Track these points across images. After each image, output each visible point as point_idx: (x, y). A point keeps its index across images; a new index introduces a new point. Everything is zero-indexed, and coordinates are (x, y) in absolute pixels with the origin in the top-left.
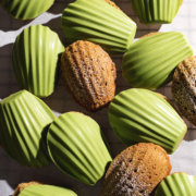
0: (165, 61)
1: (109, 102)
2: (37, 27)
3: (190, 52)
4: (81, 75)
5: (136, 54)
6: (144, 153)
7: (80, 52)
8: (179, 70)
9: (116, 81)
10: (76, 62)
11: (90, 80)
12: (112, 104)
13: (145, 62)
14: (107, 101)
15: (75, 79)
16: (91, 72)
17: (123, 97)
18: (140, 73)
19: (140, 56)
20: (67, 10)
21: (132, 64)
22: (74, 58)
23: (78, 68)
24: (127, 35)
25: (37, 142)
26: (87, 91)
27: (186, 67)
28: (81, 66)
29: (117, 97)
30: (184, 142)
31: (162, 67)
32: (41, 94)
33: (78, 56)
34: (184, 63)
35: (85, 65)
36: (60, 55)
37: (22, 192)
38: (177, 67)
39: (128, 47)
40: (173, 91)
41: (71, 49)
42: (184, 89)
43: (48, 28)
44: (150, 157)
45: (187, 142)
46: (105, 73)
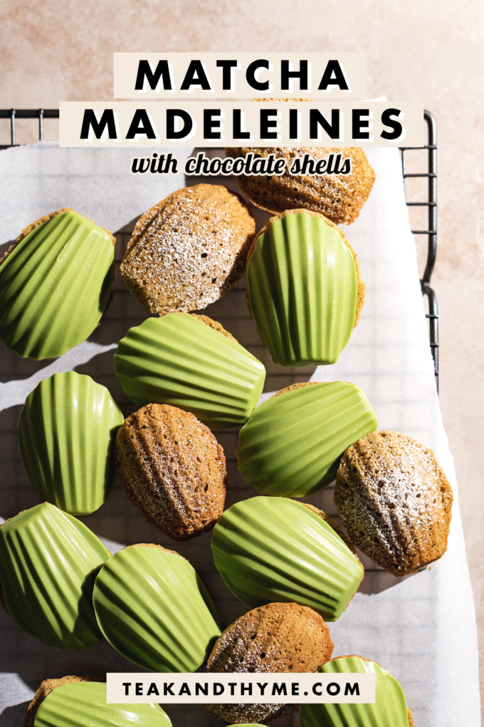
0: (321, 444)
1: (213, 523)
2: (68, 376)
3: (372, 423)
4: (156, 473)
5: (263, 429)
6: (280, 621)
7: (153, 427)
8: (348, 461)
9: (226, 481)
10: (145, 447)
11: (174, 482)
12: (218, 527)
13: (281, 445)
14: (208, 520)
15: (146, 480)
16: (175, 466)
17: (238, 513)
18: (272, 466)
19: (272, 434)
20: (126, 341)
21: (256, 449)
22: (141, 439)
23: (149, 459)
24: (246, 390)
25: (74, 604)
26: (169, 502)
27: (362, 455)
28: (155, 456)
29: (229, 515)
30: (360, 595)
31: (315, 455)
32: (80, 509)
33: (149, 437)
34: (357, 445)
35: (163, 453)
36: (114, 432)
37: (49, 697)
38: (343, 455)
39: (248, 414)
40: (337, 501)
41: (135, 421)
42: (357, 498)
43: (89, 379)
44: (291, 630)
45: (365, 597)
46: (203, 467)
